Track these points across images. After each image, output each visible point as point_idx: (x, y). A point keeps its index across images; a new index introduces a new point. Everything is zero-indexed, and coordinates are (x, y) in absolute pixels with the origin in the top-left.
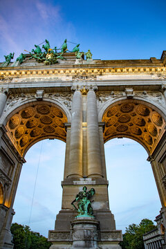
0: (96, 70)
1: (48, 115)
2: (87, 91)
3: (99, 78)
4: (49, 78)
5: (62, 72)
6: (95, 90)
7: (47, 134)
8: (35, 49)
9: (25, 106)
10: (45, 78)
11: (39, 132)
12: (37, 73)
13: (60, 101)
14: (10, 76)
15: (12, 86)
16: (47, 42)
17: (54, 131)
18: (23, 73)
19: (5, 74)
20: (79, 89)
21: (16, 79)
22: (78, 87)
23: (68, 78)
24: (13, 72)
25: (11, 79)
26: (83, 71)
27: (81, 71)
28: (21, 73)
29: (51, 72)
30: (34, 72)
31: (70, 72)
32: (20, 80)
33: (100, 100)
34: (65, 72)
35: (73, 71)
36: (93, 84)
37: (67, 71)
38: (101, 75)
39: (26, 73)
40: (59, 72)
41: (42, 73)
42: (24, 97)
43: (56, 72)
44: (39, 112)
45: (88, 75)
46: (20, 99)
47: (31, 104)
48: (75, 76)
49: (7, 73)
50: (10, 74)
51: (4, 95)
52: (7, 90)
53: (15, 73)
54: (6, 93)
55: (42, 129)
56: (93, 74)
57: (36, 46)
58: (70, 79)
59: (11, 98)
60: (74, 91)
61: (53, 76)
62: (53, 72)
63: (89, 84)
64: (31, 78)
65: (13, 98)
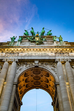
0: (68, 49)
1: (39, 75)
2: (65, 62)
3: (70, 54)
4: (41, 53)
5: (48, 50)
6: (70, 62)
7: (35, 86)
8: (25, 32)
9: (28, 70)
10: (39, 53)
11: (31, 84)
12: (34, 50)
13: (49, 68)
14: (17, 51)
15: (20, 58)
16: (32, 29)
17: (40, 84)
18: (25, 50)
19: (14, 50)
20: (60, 61)
21: (21, 54)
22: (59, 60)
23: (52, 54)
24: (19, 49)
25: (18, 53)
26: (61, 49)
27: (60, 50)
28: (24, 50)
29: (42, 50)
30: (32, 50)
31: (53, 50)
32: (24, 54)
33: (73, 68)
34: (50, 50)
35: (55, 49)
36: (68, 58)
37: (51, 50)
38: (71, 52)
39: (27, 50)
40: (47, 50)
41: (37, 50)
42: (27, 64)
43: (45, 50)
44: (34, 73)
45: (64, 52)
46: (25, 66)
47: (31, 69)
48: (56, 53)
49: (16, 49)
50: (17, 50)
51: (16, 63)
52: (17, 60)
53: (21, 50)
54: (16, 62)
55: (33, 83)
56: (66, 51)
57: (25, 31)
58: (53, 54)
59: (18, 65)
60: (57, 62)
61: (43, 52)
62: (43, 50)
63: (66, 58)
64: (30, 53)
65: (20, 65)
